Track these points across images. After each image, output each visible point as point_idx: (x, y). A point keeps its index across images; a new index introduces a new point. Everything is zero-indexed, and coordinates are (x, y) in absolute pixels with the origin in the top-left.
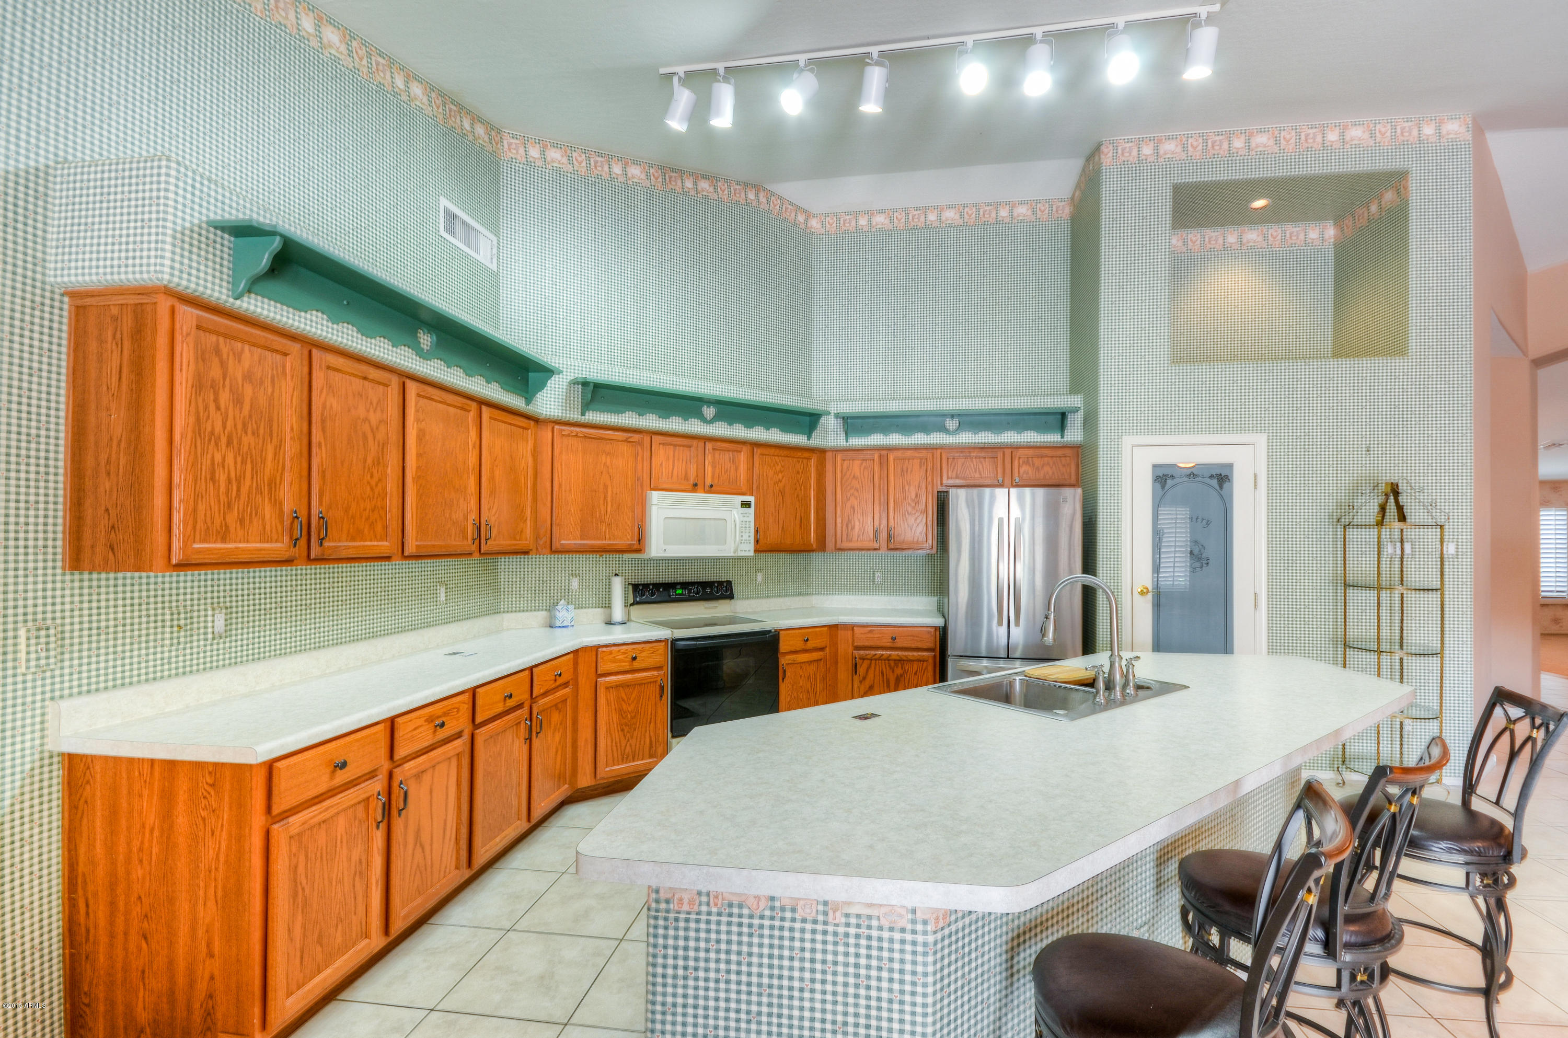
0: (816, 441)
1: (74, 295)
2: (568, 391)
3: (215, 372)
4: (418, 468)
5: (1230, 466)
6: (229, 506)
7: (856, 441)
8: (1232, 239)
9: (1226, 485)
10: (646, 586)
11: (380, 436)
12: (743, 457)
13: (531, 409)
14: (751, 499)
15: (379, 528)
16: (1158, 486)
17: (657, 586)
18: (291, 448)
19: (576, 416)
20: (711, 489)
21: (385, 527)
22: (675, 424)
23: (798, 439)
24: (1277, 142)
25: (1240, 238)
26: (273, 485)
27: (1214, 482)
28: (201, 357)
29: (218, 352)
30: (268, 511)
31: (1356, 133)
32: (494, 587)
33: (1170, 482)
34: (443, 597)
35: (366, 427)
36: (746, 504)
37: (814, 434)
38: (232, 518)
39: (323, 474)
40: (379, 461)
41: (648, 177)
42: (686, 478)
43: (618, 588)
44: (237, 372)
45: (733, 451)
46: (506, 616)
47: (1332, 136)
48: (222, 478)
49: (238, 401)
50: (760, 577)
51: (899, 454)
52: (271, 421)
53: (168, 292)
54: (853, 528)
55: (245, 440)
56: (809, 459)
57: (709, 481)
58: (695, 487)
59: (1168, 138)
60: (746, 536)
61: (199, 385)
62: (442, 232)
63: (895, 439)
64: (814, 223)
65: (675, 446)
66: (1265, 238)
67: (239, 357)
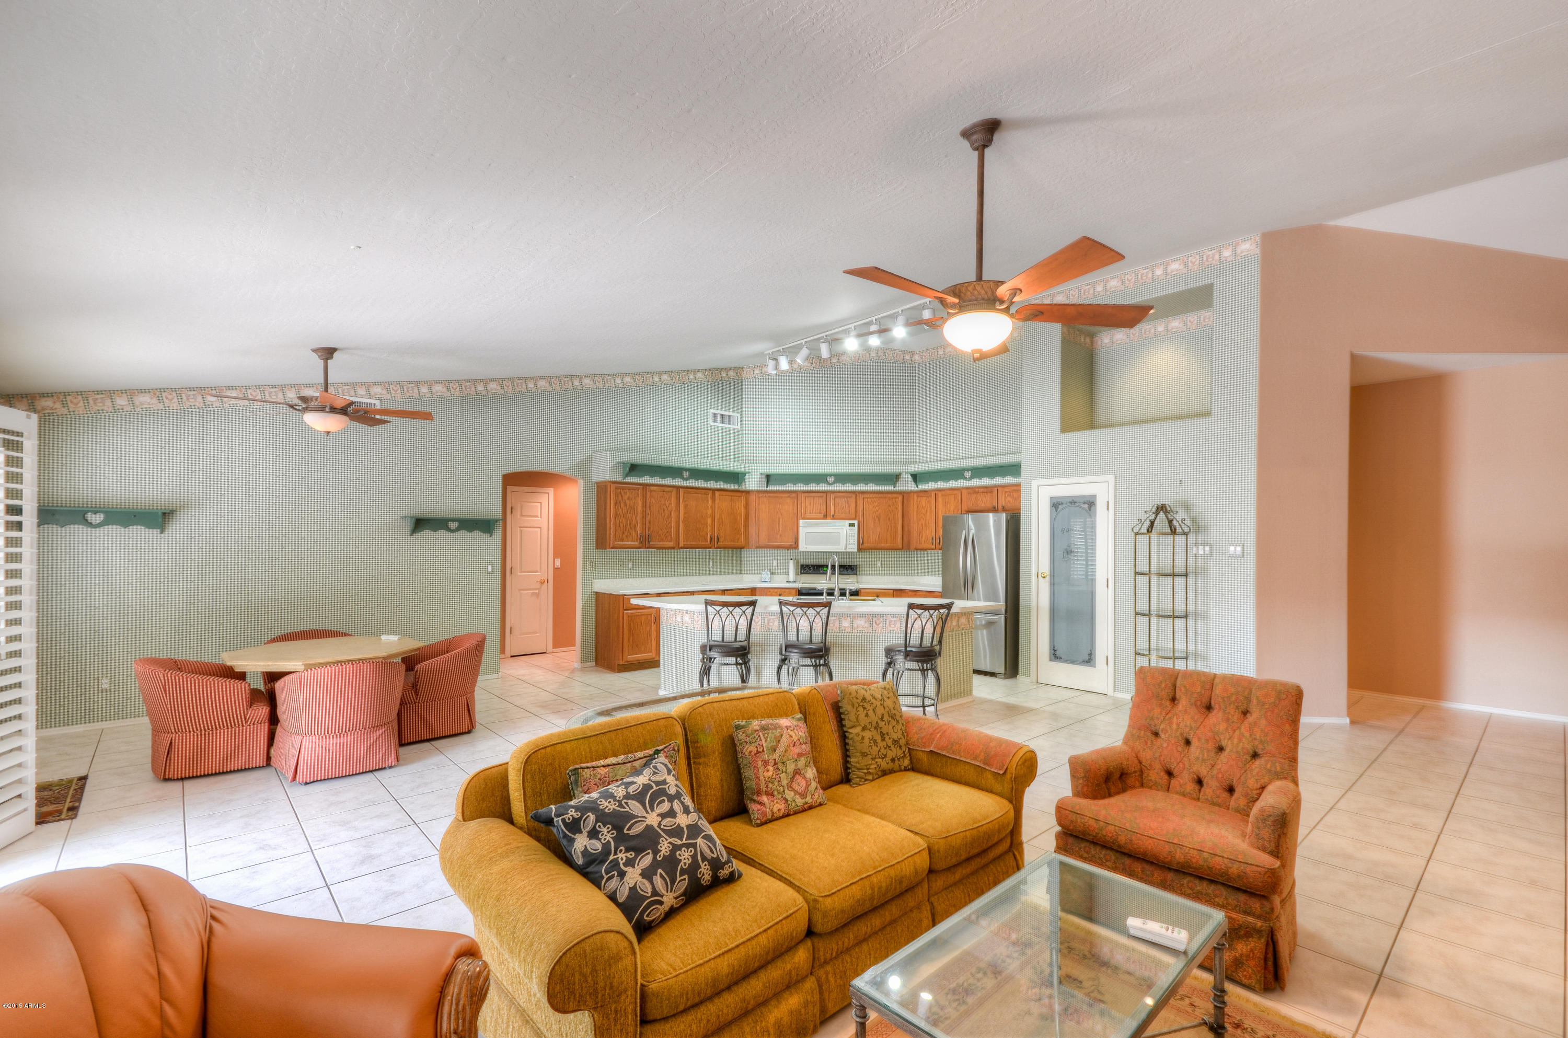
0: (900, 487)
1: (597, 483)
2: (761, 478)
3: (620, 498)
4: (685, 517)
5: (1095, 496)
6: (624, 533)
7: (922, 487)
8: (1161, 328)
9: (1093, 508)
10: (807, 566)
11: (670, 508)
12: (852, 501)
13: (742, 488)
14: (856, 522)
15: (669, 538)
16: (1054, 509)
17: (813, 566)
18: (639, 516)
19: (764, 488)
20: (833, 518)
21: (671, 538)
22: (813, 487)
23: (890, 488)
24: (1123, 283)
25: (1166, 326)
26: (635, 526)
27: (1086, 506)
28: (616, 495)
29: (621, 493)
30: (634, 534)
31: (1175, 266)
32: (740, 562)
33: (1060, 507)
34: (711, 564)
35: (665, 507)
36: (852, 525)
37: (898, 485)
38: (624, 536)
39: (650, 522)
40: (670, 516)
41: (812, 364)
42: (820, 512)
43: (792, 566)
44: (625, 498)
45: (847, 497)
46: (744, 576)
47: (1159, 272)
48: (622, 525)
49: (626, 505)
50: (879, 564)
51: (943, 493)
52: (634, 509)
53: (610, 482)
54: (922, 537)
55: (628, 515)
56: (896, 498)
57: (832, 513)
58: (825, 517)
59: (1058, 293)
60: (852, 541)
61: (616, 503)
62: (711, 423)
63: (941, 485)
64: (917, 357)
65: (814, 497)
66: (1185, 324)
67: (626, 493)
